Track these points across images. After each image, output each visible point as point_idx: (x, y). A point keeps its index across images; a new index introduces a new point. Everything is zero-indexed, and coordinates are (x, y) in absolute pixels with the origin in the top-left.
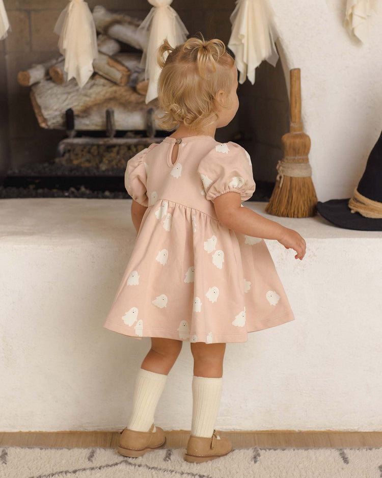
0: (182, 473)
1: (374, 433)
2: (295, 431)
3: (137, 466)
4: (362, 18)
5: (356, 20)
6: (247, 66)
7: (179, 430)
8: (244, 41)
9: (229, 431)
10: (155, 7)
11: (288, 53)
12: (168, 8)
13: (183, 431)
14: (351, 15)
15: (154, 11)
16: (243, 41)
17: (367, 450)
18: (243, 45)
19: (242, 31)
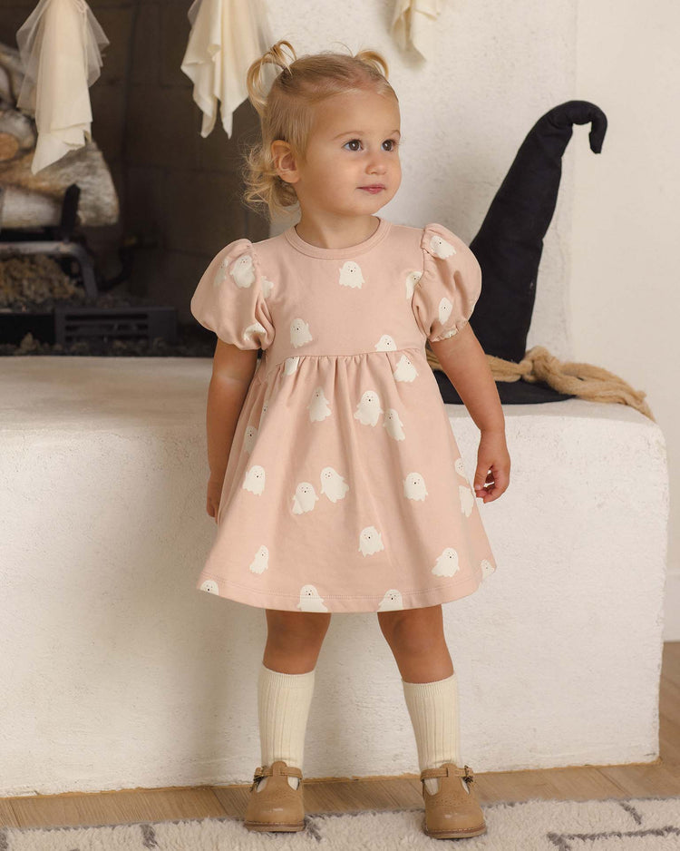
1: (489, 774)
2: (347, 779)
4: (429, 16)
5: (419, 21)
6: (219, 104)
7: (134, 788)
8: (217, 58)
9: (226, 784)
13: (142, 789)
14: (408, 13)
18: (213, 65)
19: (217, 40)
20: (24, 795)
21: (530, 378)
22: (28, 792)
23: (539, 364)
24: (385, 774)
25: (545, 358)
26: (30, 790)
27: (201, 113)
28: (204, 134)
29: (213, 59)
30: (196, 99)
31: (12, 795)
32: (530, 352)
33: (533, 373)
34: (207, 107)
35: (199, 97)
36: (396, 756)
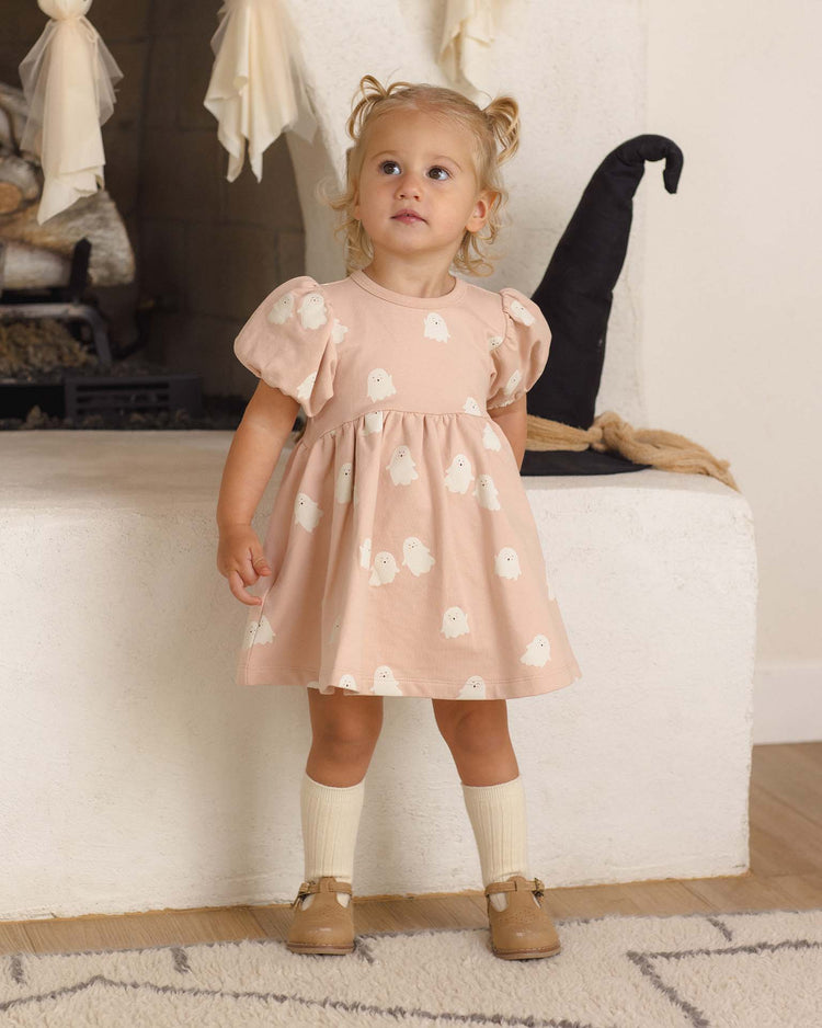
0: (236, 996)
2: (402, 896)
3: (129, 987)
4: (482, 43)
5: (470, 48)
6: (247, 143)
7: (162, 909)
8: (244, 92)
9: (265, 904)
10: (54, 21)
11: (324, 117)
12: (82, 21)
13: (171, 910)
14: (458, 39)
15: (51, 28)
16: (240, 93)
18: (240, 99)
19: (243, 70)
20: (39, 918)
21: (600, 447)
22: (44, 915)
23: (610, 431)
24: (443, 891)
25: (616, 424)
26: (46, 912)
27: (226, 155)
28: (231, 178)
30: (221, 137)
31: (26, 918)
32: (599, 417)
33: (603, 441)
34: (234, 147)
35: (224, 136)
36: (456, 870)
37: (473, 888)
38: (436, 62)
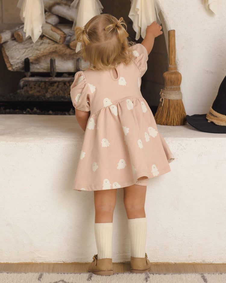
1: (223, 264)
2: (172, 263)
6: (140, 29)
17: (219, 274)
18: (138, 15)
19: (138, 7)
20: (60, 262)
22: (61, 262)
24: (186, 262)
26: (61, 261)
27: (135, 33)
28: (136, 39)
29: (138, 13)
30: (133, 27)
31: (55, 262)
36: (190, 256)
37: (195, 262)
38: (202, 3)
